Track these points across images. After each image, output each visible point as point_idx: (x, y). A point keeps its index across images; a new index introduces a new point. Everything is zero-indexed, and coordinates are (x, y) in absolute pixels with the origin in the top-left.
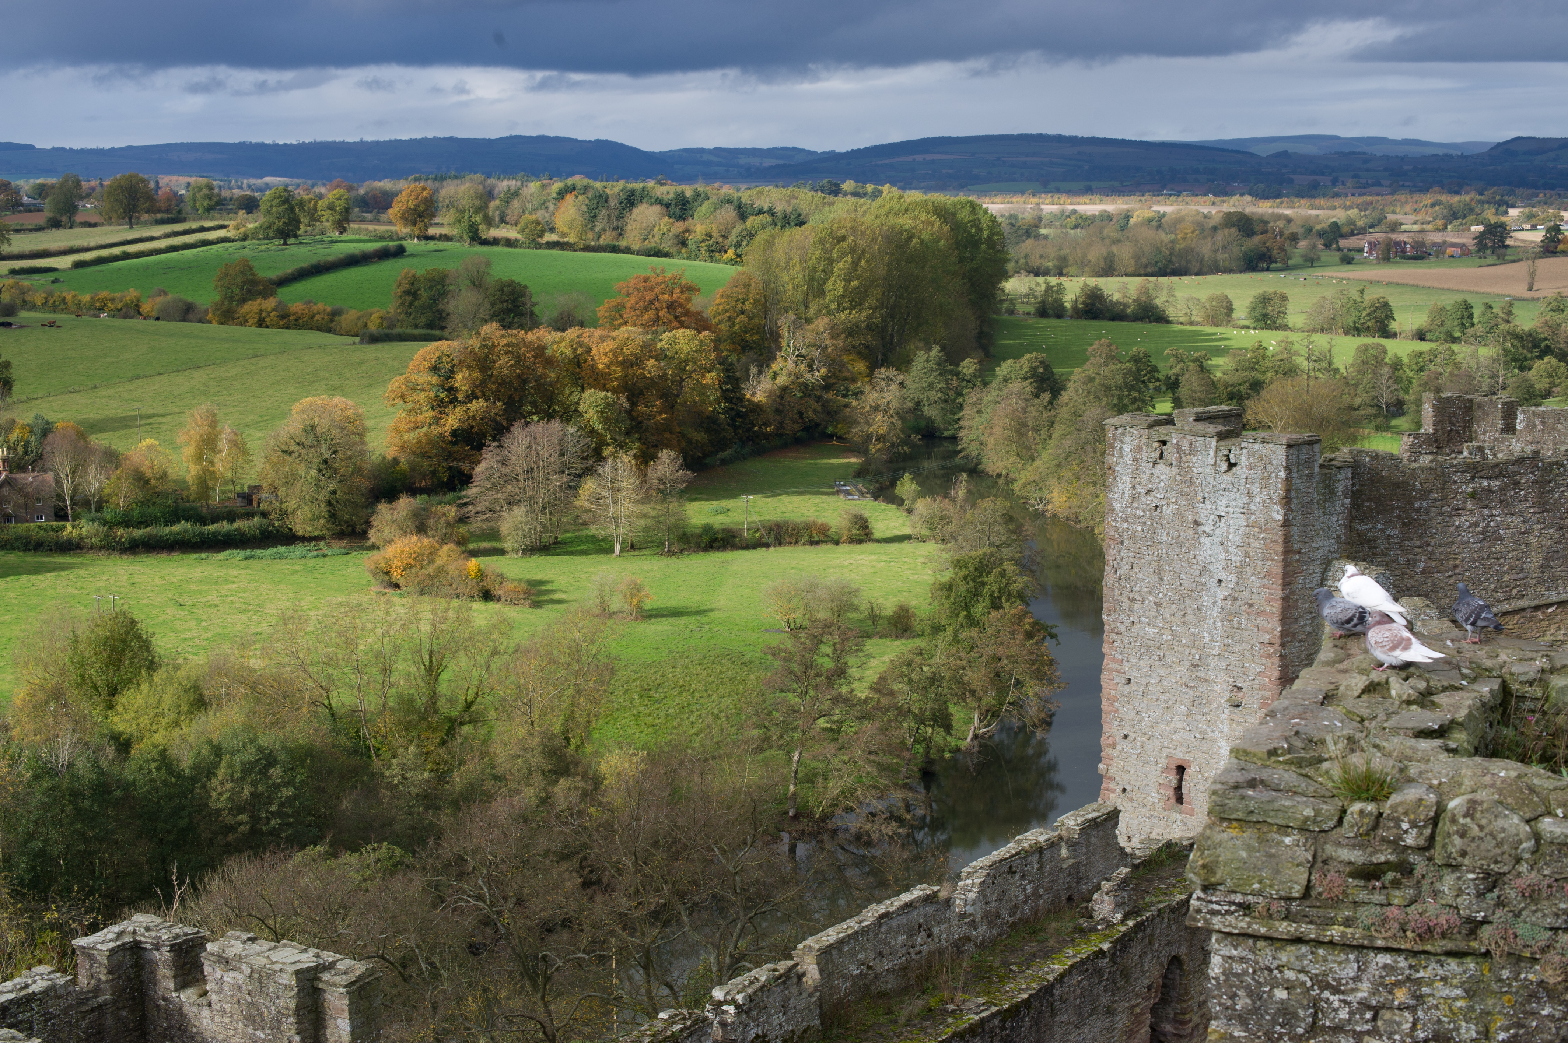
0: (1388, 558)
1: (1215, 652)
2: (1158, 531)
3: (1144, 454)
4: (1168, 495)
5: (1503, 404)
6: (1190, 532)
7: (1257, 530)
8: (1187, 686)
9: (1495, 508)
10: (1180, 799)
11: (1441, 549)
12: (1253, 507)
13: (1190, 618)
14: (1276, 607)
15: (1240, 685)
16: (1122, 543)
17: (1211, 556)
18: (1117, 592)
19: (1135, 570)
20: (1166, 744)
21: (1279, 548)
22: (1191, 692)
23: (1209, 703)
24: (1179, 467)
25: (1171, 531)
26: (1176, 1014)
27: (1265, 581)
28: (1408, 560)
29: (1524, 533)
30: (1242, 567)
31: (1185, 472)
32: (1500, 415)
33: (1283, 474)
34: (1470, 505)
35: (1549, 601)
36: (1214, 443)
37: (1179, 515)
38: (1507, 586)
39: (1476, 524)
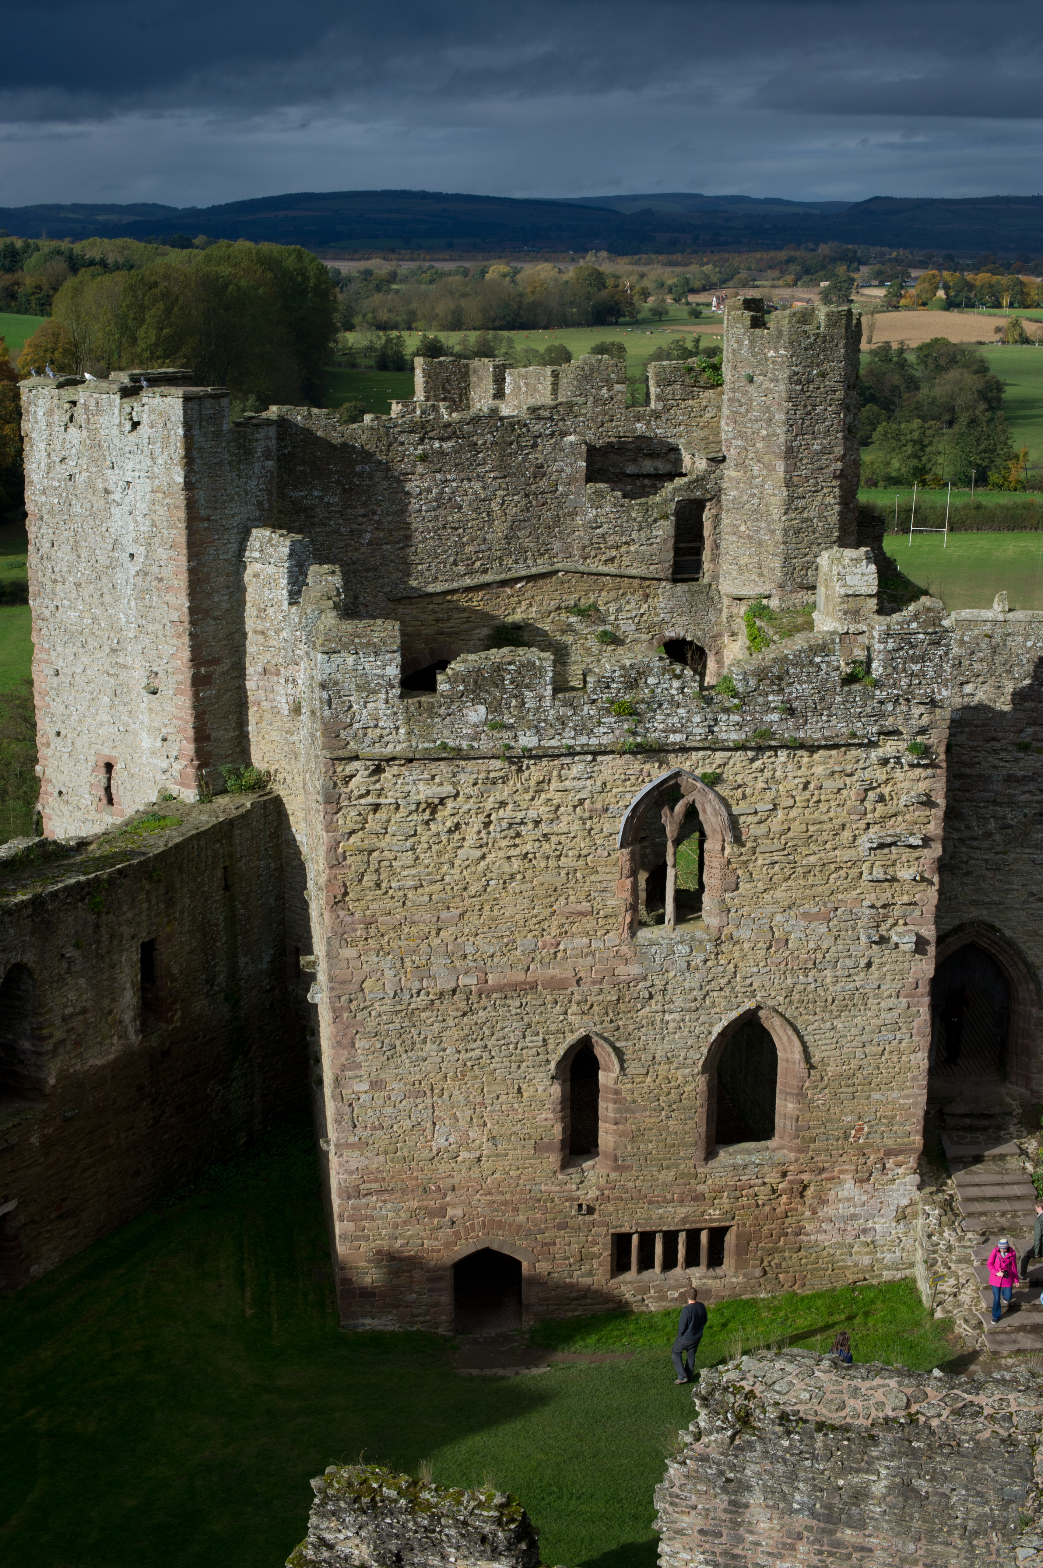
0: (328, 529)
1: (131, 635)
2: (73, 503)
3: (56, 417)
4: (80, 461)
5: (495, 367)
6: (102, 502)
7: (161, 495)
8: (108, 674)
9: (450, 472)
10: (110, 801)
11: (390, 518)
12: (156, 470)
13: (107, 598)
14: (181, 582)
15: (155, 670)
16: (42, 518)
17: (122, 527)
18: (40, 574)
19: (56, 548)
20: (93, 740)
21: (182, 514)
22: (112, 681)
23: (129, 692)
24: (88, 429)
25: (85, 502)
26: (32, 1029)
27: (172, 553)
28: (352, 531)
29: (484, 500)
30: (149, 538)
31: (93, 433)
32: (491, 379)
33: (181, 431)
34: (420, 469)
35: (517, 575)
36: (118, 401)
37: (90, 485)
38: (467, 560)
39: (429, 490)
